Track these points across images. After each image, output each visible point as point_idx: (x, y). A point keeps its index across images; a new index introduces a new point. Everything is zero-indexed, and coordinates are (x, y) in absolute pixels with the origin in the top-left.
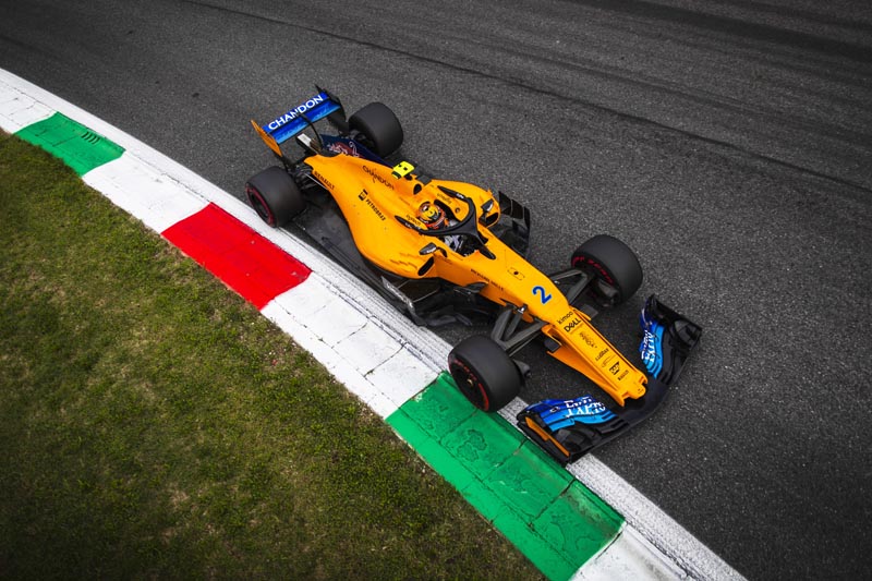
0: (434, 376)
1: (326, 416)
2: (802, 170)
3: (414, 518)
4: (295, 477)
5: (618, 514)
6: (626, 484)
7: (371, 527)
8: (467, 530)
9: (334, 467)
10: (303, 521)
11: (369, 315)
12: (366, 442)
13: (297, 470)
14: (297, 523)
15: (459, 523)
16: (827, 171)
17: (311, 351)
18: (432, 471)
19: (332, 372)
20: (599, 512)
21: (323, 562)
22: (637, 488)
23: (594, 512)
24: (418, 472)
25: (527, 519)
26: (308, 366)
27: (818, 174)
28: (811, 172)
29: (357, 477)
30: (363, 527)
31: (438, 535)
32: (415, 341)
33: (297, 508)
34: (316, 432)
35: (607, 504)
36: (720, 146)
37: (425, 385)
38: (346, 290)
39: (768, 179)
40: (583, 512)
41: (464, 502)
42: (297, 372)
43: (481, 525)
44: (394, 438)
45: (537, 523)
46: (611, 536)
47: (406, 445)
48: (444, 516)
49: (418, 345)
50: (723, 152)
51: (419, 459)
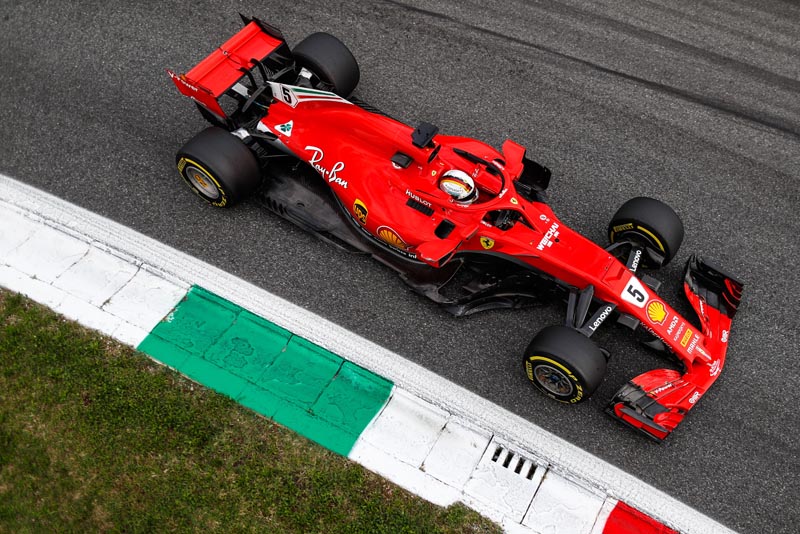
0: (183, 293)
1: (62, 359)
2: (510, 39)
3: (191, 435)
4: (41, 431)
5: (388, 381)
6: (391, 353)
7: (146, 456)
8: (249, 432)
9: (87, 409)
10: (65, 471)
11: (90, 240)
12: (119, 376)
13: (43, 422)
14: (58, 475)
15: (239, 428)
16: (531, 39)
17: (23, 292)
18: (201, 386)
19: (59, 310)
20: (371, 383)
21: (99, 503)
22: (401, 354)
23: (366, 384)
24: (186, 391)
25: (306, 406)
26: (25, 309)
27: (524, 43)
28: (518, 41)
29: (118, 412)
30: (138, 458)
31: (221, 444)
32: (153, 260)
33: (54, 461)
34: (55, 379)
35: (377, 375)
36: (436, 18)
37: (175, 304)
38: (52, 216)
39: (482, 49)
40: (357, 388)
41: (240, 408)
42: (13, 319)
43: (262, 424)
44: (152, 364)
45: (315, 409)
46: (384, 402)
47: (167, 368)
48: (222, 425)
49: (157, 263)
50: (440, 24)
51: (184, 378)
